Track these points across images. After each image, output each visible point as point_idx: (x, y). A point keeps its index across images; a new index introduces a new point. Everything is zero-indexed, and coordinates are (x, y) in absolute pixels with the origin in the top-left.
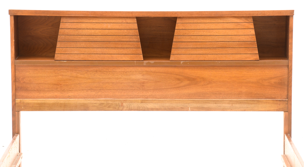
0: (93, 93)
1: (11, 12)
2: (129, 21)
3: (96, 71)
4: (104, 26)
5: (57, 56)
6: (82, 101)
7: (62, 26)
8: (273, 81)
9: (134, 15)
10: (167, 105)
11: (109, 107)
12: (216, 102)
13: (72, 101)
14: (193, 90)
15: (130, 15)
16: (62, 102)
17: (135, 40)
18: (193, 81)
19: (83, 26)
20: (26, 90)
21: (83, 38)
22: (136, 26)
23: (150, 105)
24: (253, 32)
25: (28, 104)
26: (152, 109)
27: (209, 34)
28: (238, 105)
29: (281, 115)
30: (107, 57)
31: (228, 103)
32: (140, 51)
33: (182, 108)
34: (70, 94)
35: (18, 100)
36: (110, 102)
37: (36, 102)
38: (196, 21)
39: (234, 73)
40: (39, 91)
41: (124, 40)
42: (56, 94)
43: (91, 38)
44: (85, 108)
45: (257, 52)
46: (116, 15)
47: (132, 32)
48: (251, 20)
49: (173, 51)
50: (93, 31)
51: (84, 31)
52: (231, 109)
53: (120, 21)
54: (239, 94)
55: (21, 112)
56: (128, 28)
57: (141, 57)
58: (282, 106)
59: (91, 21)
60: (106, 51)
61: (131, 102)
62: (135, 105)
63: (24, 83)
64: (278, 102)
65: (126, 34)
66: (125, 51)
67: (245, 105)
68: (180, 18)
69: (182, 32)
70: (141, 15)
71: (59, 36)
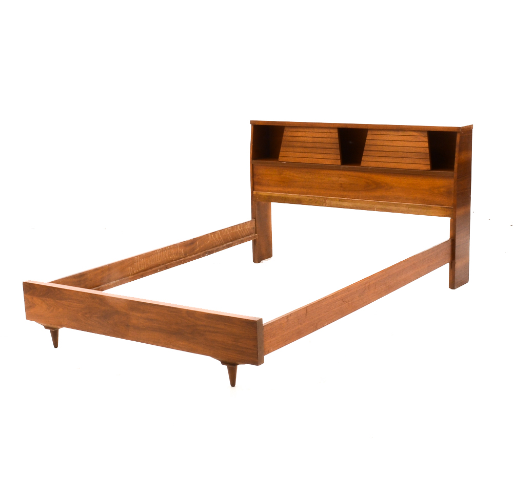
0: (305, 190)
1: (252, 122)
2: (332, 131)
3: (307, 172)
4: (314, 135)
5: (281, 159)
6: (296, 196)
7: (285, 133)
8: (442, 190)
9: (335, 126)
10: (358, 204)
11: (316, 203)
12: (396, 205)
13: (290, 195)
14: (378, 193)
15: (332, 126)
16: (283, 196)
17: (335, 147)
18: (378, 186)
19: (300, 134)
20: (260, 184)
21: (299, 144)
22: (336, 135)
23: (346, 204)
24: (427, 145)
25: (261, 195)
26: (347, 207)
27: (392, 144)
28: (413, 209)
29: (447, 221)
30: (314, 161)
31: (406, 207)
32: (339, 157)
33: (369, 208)
34: (289, 190)
35: (255, 192)
36: (316, 199)
37: (266, 194)
38: (383, 132)
39: (410, 180)
40: (268, 186)
41: (328, 147)
42: (279, 189)
43: (304, 145)
44: (299, 202)
45: (429, 163)
46: (323, 126)
47: (333, 140)
48: (426, 134)
49: (363, 158)
50: (306, 138)
51: (299, 138)
52: (408, 213)
53: (326, 130)
54: (415, 200)
55: (272, 203)
56: (331, 136)
57: (339, 162)
58: (449, 212)
59: (306, 130)
60: (310, 155)
61: (332, 200)
62: (334, 203)
63: (259, 178)
64: (446, 209)
65: (329, 142)
66: (328, 156)
67: (419, 210)
68: (371, 129)
69: (372, 142)
70: (340, 126)
71: (282, 142)
